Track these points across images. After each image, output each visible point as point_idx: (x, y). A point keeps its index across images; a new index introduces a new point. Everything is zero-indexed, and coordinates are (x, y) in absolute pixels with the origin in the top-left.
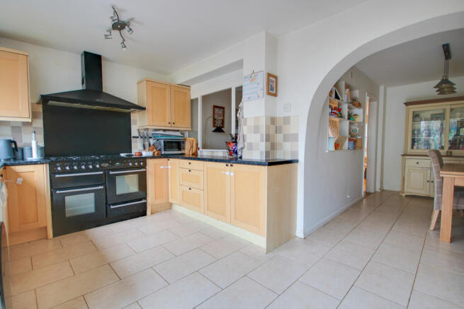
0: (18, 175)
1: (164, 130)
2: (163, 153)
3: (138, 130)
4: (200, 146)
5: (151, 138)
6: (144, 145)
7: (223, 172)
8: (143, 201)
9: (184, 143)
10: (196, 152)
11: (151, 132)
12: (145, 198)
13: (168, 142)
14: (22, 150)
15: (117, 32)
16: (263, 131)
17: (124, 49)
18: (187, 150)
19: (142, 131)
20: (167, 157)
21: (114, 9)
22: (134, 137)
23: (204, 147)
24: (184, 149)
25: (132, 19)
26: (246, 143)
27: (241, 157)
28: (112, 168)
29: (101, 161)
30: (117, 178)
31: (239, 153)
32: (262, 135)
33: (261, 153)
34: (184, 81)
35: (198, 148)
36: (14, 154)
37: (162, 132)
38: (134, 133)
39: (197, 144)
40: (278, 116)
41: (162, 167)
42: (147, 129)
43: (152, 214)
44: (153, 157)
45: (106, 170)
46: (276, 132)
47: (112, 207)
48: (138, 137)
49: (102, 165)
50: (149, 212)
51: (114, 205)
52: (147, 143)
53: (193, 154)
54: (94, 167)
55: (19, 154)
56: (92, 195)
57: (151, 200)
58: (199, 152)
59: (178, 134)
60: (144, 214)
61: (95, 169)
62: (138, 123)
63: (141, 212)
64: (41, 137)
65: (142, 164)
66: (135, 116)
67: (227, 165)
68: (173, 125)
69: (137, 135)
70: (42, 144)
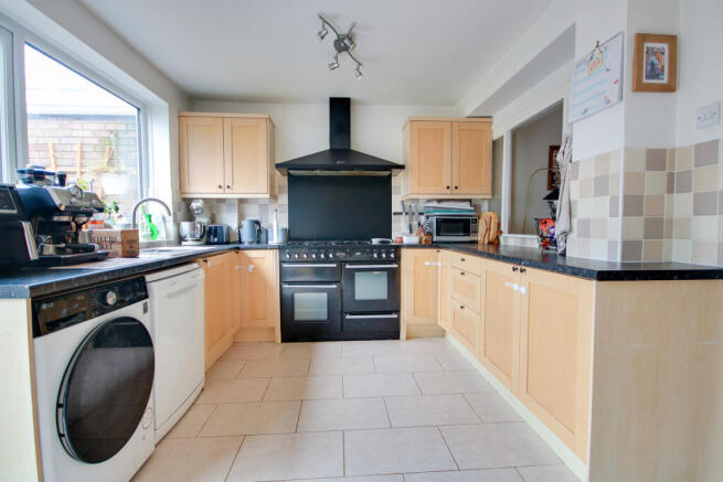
0: (250, 261)
1: (439, 201)
2: (435, 238)
3: (403, 202)
4: (504, 227)
5: (421, 214)
6: (410, 226)
7: (507, 284)
8: (394, 316)
9: (476, 221)
10: (497, 238)
11: (422, 205)
12: (398, 311)
13: (445, 221)
14: (267, 231)
15: (345, 54)
16: (618, 190)
17: (360, 78)
18: (482, 234)
19: (407, 204)
20: (438, 247)
21: (321, 18)
22: (395, 214)
23: (512, 230)
24: (476, 232)
25: (354, 26)
26: (575, 221)
27: (563, 254)
28: (351, 259)
29: (336, 249)
30: (357, 274)
31: (561, 244)
32: (614, 200)
33: (612, 244)
34: (473, 108)
35: (499, 232)
36: (259, 237)
37: (435, 204)
38: (396, 207)
39: (499, 225)
40: (677, 145)
41: (427, 263)
42: (417, 200)
43: (408, 338)
44: (420, 246)
45: (342, 263)
46: (670, 190)
47: (348, 317)
48: (401, 214)
49: (338, 254)
50: (403, 335)
51: (351, 314)
52: (415, 223)
53: (489, 243)
54: (327, 256)
55: (263, 236)
56: (325, 295)
57: (407, 316)
58: (501, 239)
59: (466, 206)
60: (395, 336)
61: (327, 260)
62: (403, 191)
63: (391, 332)
64: (285, 216)
65: (392, 256)
66: (399, 181)
67: (514, 270)
68: (454, 191)
69: (400, 210)
70: (286, 226)
